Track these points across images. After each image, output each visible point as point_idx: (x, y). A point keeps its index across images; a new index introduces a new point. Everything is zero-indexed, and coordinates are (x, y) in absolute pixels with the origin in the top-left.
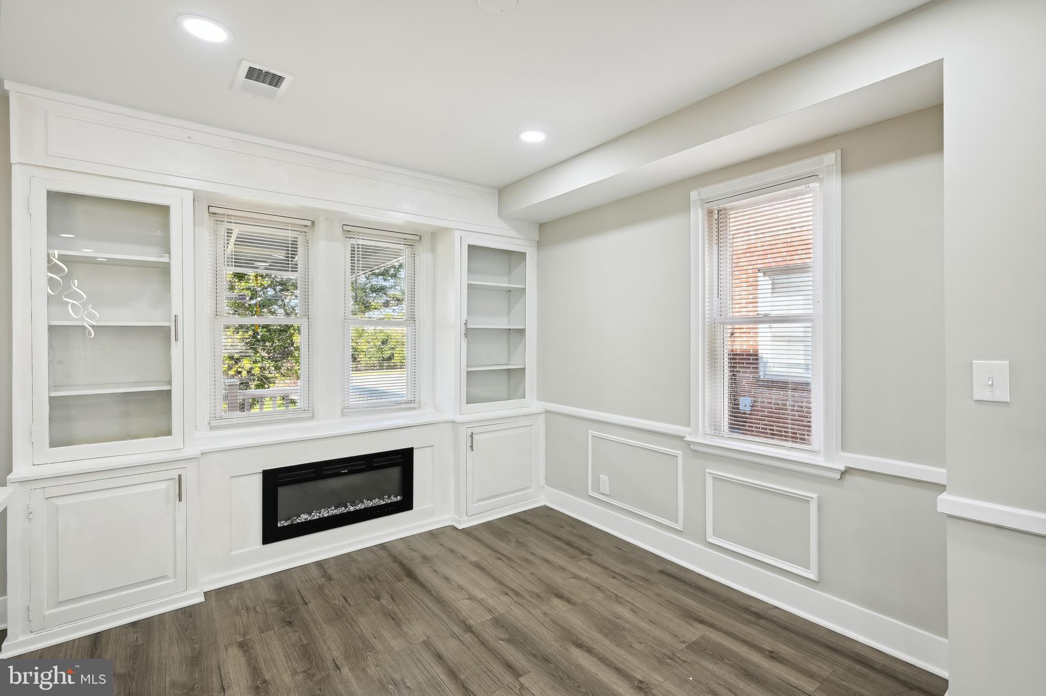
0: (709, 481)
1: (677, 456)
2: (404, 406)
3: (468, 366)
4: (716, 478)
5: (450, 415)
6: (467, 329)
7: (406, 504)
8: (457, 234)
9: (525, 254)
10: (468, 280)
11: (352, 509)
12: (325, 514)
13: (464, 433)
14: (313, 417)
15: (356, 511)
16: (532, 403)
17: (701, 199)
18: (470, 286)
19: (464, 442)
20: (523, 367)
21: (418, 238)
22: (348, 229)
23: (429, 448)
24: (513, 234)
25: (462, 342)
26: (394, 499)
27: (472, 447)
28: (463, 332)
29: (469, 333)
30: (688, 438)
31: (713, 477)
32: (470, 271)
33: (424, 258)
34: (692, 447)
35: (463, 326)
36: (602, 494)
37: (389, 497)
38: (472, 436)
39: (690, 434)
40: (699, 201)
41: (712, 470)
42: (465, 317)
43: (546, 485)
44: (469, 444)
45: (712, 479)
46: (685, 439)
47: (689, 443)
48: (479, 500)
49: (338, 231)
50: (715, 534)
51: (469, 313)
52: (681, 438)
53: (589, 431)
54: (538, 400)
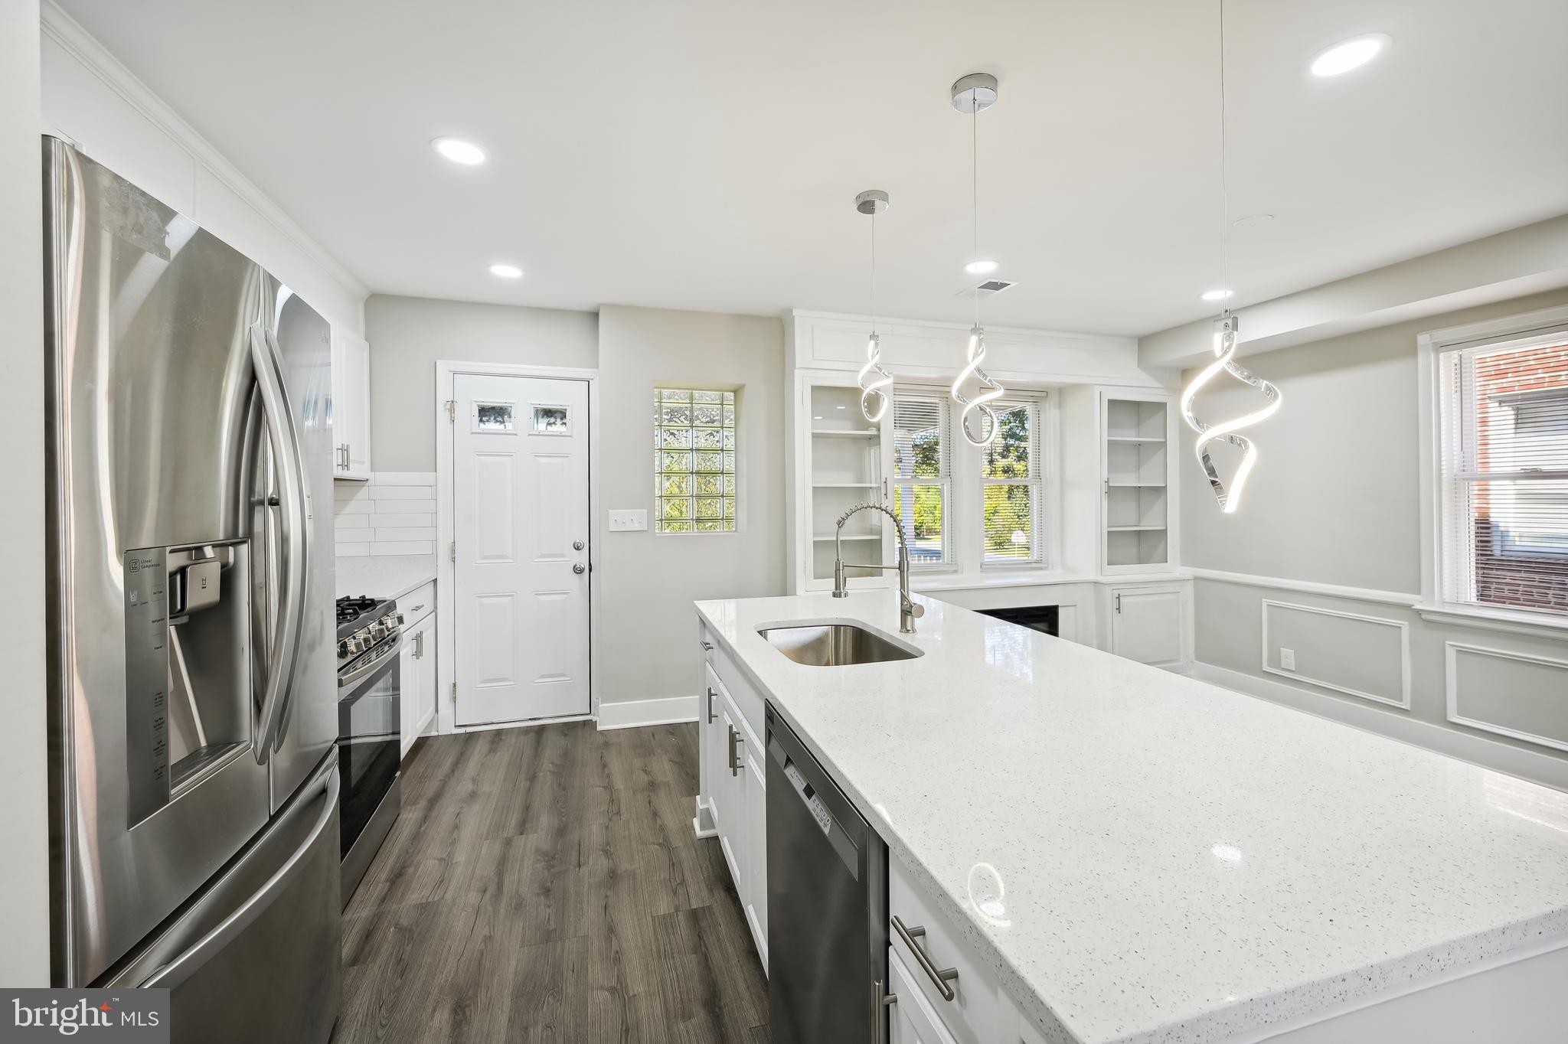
0: (1451, 656)
1: (1400, 627)
2: (1034, 565)
3: (1109, 526)
4: (1461, 652)
5: (1092, 576)
6: (1109, 487)
8: (1097, 390)
9: (1164, 405)
10: (1108, 436)
13: (1109, 595)
14: (956, 571)
16: (1175, 568)
17: (1433, 343)
18: (1110, 443)
19: (1110, 604)
20: (1163, 528)
21: (1045, 394)
23: (1073, 608)
24: (1157, 385)
25: (1103, 498)
27: (1119, 609)
28: (1105, 489)
29: (1110, 491)
30: (1418, 606)
31: (1458, 651)
32: (1111, 425)
34: (1424, 616)
35: (1104, 484)
36: (1284, 669)
38: (1118, 598)
39: (1421, 602)
40: (1431, 345)
41: (1452, 644)
42: (1106, 474)
43: (1197, 660)
44: (1116, 606)
45: (1455, 653)
46: (1413, 607)
47: (1419, 612)
50: (1461, 712)
52: (1408, 607)
53: (1264, 600)
54: (1182, 565)
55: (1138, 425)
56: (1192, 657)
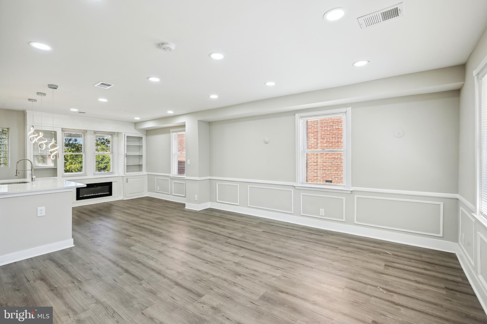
1: (169, 180)
2: (111, 173)
3: (127, 164)
5: (122, 175)
7: (110, 194)
8: (124, 133)
9: (142, 137)
10: (127, 144)
11: (97, 194)
12: (90, 195)
13: (125, 179)
14: (86, 176)
15: (98, 195)
16: (144, 172)
17: (172, 131)
19: (125, 181)
20: (142, 164)
21: (113, 134)
22: (95, 132)
23: (116, 182)
24: (139, 133)
25: (125, 158)
26: (107, 193)
27: (127, 182)
28: (125, 156)
29: (127, 156)
31: (174, 183)
32: (127, 142)
33: (115, 138)
35: (125, 154)
37: (106, 193)
38: (127, 179)
42: (126, 152)
43: (148, 191)
44: (127, 181)
47: (170, 177)
48: (129, 194)
49: (93, 133)
51: (127, 151)
53: (156, 178)
54: (146, 172)
55: (139, 141)
56: (147, 191)
